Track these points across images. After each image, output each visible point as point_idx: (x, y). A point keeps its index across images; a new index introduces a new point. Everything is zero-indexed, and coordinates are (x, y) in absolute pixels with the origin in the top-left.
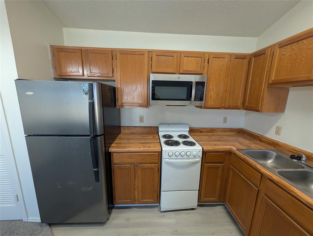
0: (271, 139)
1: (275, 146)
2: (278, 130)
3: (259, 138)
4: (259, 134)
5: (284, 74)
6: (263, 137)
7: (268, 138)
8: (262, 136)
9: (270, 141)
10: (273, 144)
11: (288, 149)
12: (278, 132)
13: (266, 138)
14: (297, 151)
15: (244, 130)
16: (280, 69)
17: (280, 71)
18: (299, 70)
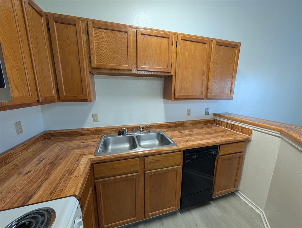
0: (93, 128)
1: (99, 133)
2: (95, 117)
3: (79, 133)
4: (76, 129)
5: (106, 60)
6: (84, 130)
7: (89, 128)
8: (81, 129)
9: (93, 131)
10: (96, 132)
11: (110, 130)
12: (95, 119)
13: (88, 130)
14: (117, 128)
15: (52, 132)
16: (101, 54)
17: (101, 55)
18: (119, 59)
